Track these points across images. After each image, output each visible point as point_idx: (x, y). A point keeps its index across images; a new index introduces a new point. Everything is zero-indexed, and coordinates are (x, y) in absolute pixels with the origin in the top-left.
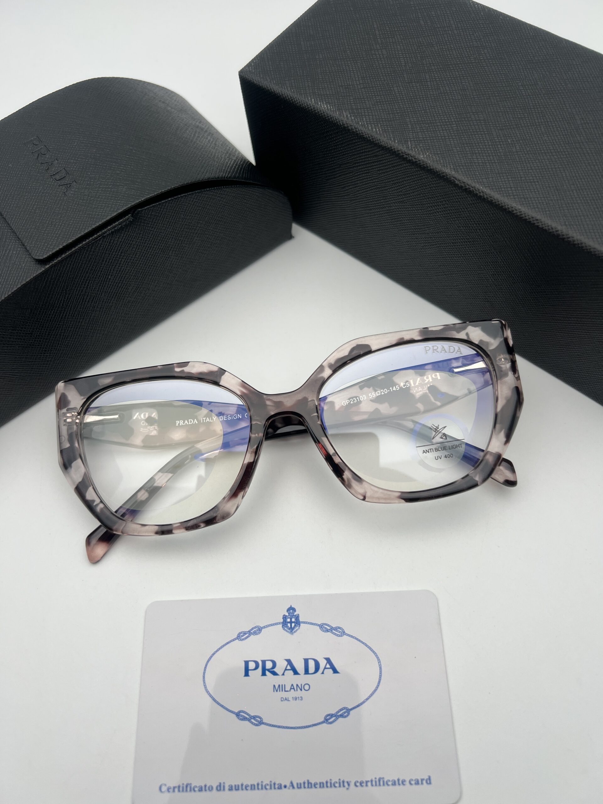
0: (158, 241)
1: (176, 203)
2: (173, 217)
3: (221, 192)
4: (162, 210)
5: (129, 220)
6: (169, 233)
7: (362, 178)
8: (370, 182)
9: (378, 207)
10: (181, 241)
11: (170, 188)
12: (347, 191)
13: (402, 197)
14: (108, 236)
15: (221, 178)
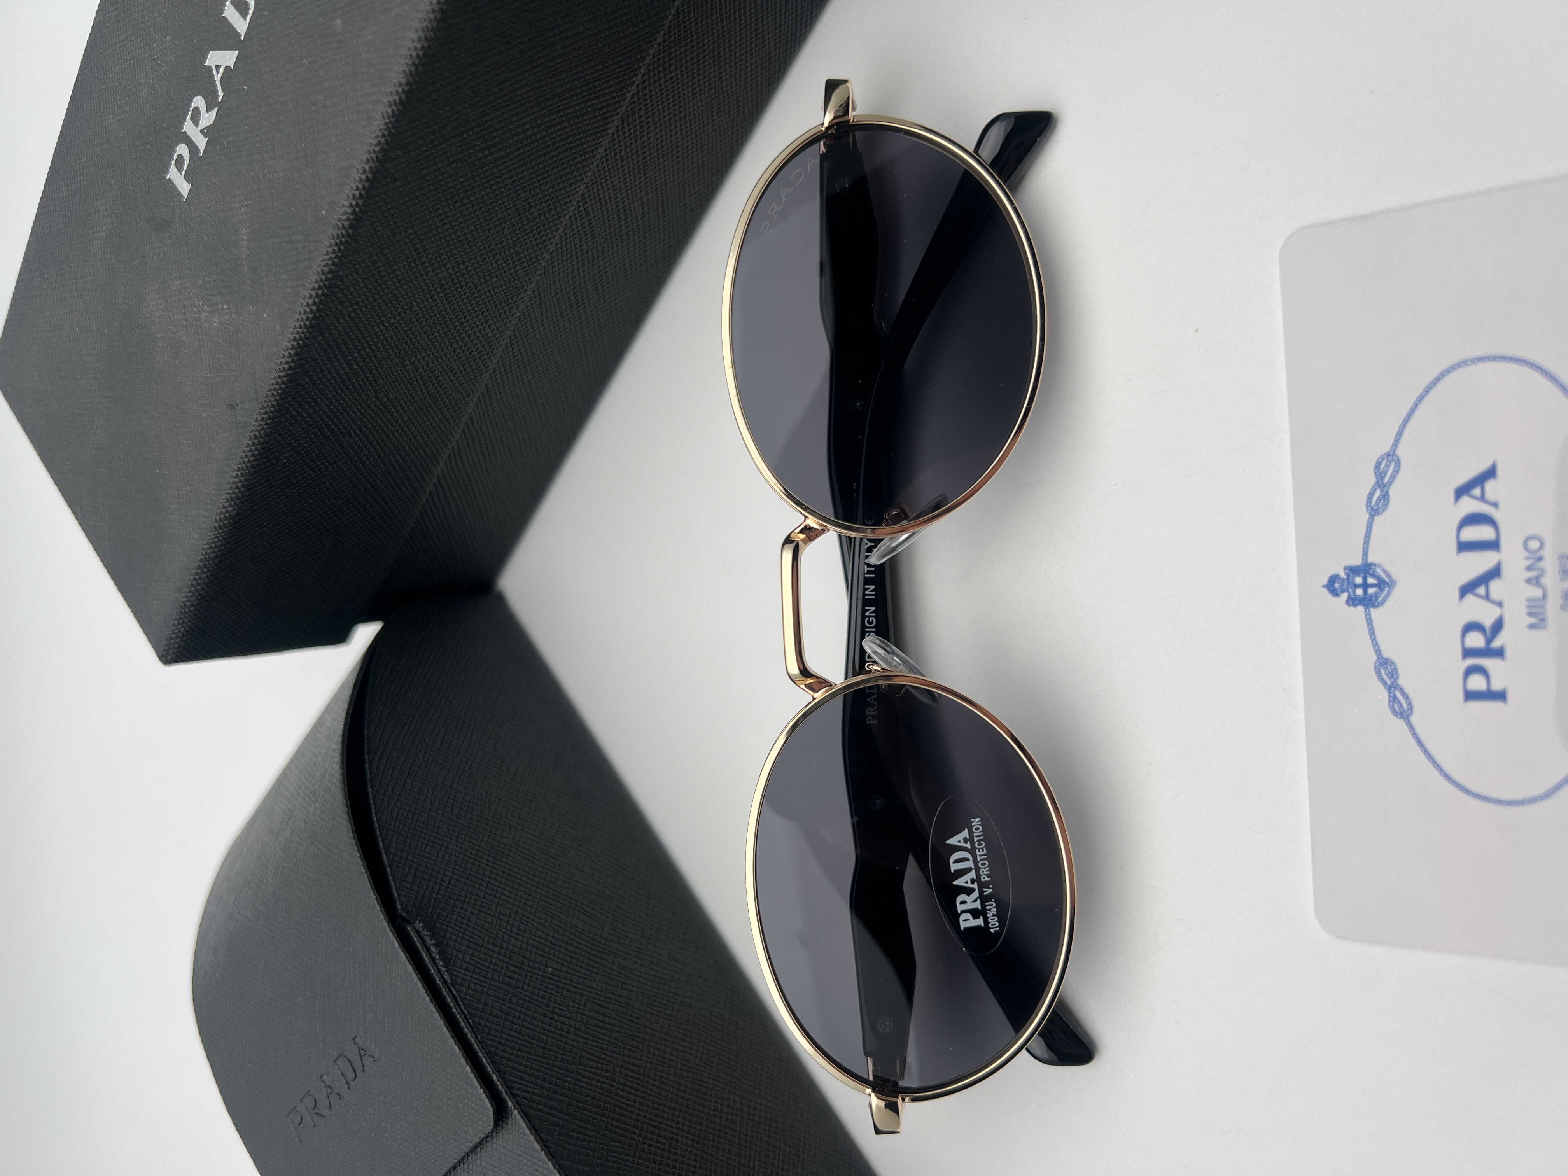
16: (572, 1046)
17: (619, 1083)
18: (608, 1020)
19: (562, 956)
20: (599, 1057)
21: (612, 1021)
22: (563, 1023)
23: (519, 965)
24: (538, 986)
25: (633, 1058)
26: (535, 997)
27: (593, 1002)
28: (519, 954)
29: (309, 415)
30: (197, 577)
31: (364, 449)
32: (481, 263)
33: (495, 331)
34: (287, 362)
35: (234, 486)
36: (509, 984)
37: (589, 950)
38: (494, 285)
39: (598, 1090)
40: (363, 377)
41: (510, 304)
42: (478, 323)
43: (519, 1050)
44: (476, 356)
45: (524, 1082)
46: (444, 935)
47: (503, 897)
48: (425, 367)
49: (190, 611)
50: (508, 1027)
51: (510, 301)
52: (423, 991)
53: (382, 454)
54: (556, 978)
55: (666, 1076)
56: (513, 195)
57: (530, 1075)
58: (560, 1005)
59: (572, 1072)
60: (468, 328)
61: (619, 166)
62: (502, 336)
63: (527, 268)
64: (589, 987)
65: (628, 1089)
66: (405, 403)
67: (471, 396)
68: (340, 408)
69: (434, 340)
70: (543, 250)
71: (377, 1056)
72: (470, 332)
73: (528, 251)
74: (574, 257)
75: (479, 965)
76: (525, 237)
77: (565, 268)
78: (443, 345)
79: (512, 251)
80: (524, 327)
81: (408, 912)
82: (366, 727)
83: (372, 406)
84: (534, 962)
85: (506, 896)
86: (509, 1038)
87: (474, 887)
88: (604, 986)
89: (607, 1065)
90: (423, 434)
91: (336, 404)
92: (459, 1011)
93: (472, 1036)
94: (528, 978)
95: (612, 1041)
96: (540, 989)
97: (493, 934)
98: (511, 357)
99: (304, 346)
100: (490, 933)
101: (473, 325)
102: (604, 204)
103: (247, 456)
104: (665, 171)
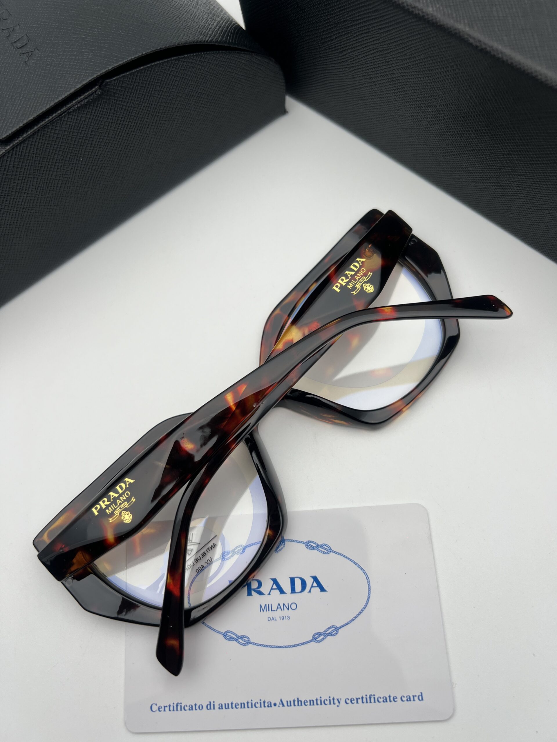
0: (132, 117)
1: (149, 72)
2: (147, 90)
3: (201, 60)
4: (134, 81)
5: (97, 93)
6: (144, 108)
7: (361, 40)
8: (371, 44)
9: (380, 75)
10: (159, 117)
11: (140, 54)
12: (344, 57)
13: (406, 62)
14: (73, 112)
15: (200, 42)
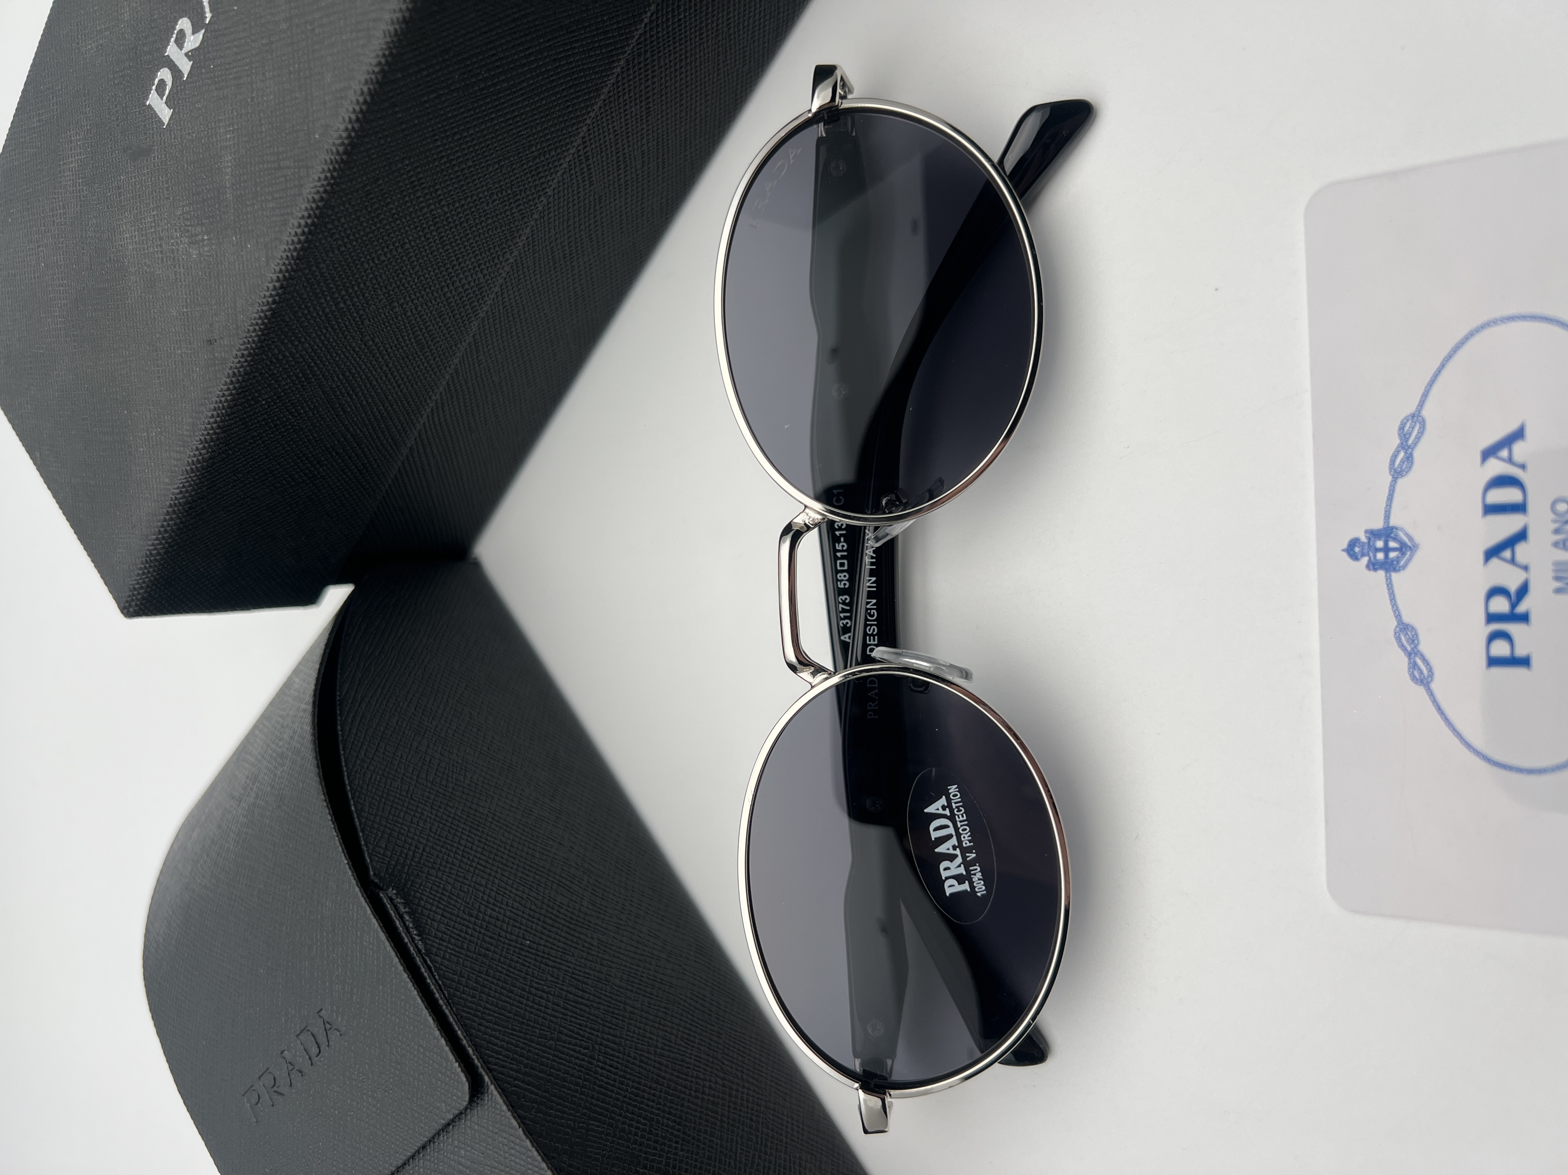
16: (551, 1021)
17: (599, 1061)
18: (587, 995)
19: (539, 928)
20: (578, 1034)
21: (592, 998)
22: (541, 997)
23: (496, 937)
24: (516, 959)
25: (613, 1036)
26: (512, 970)
27: (571, 977)
28: (495, 926)
29: (291, 353)
30: (165, 523)
31: (346, 395)
32: (477, 202)
33: (487, 277)
34: (271, 296)
35: (209, 426)
36: (485, 956)
37: (567, 924)
38: (489, 227)
39: (577, 1068)
40: (350, 317)
41: (505, 248)
42: (470, 267)
43: (495, 1024)
44: (466, 302)
45: (501, 1057)
46: (419, 902)
47: (479, 867)
48: (414, 311)
49: (156, 560)
50: (485, 1000)
51: (504, 245)
52: (396, 960)
53: (365, 403)
54: (534, 951)
55: (646, 1055)
56: (514, 131)
57: (507, 1050)
58: (537, 979)
59: (550, 1048)
60: (459, 271)
61: (622, 110)
62: (494, 282)
63: (524, 211)
64: (567, 961)
65: (608, 1067)
66: (391, 348)
67: (459, 345)
68: (324, 349)
69: (424, 282)
70: (541, 193)
71: (344, 1029)
72: (461, 276)
73: (525, 192)
74: (570, 205)
75: (454, 936)
76: (523, 178)
77: (561, 215)
78: (433, 288)
79: (509, 192)
80: (516, 275)
81: (380, 878)
82: (338, 688)
83: (357, 349)
84: (511, 934)
85: (483, 866)
86: (485, 1010)
87: (449, 855)
88: (583, 961)
89: (586, 1042)
90: (407, 384)
91: (320, 345)
92: (434, 981)
93: (447, 1008)
94: (505, 950)
95: (591, 1017)
96: (517, 962)
97: (468, 904)
98: (501, 307)
99: (290, 278)
100: (466, 902)
101: (466, 269)
102: (604, 149)
103: (224, 395)
104: (667, 119)
